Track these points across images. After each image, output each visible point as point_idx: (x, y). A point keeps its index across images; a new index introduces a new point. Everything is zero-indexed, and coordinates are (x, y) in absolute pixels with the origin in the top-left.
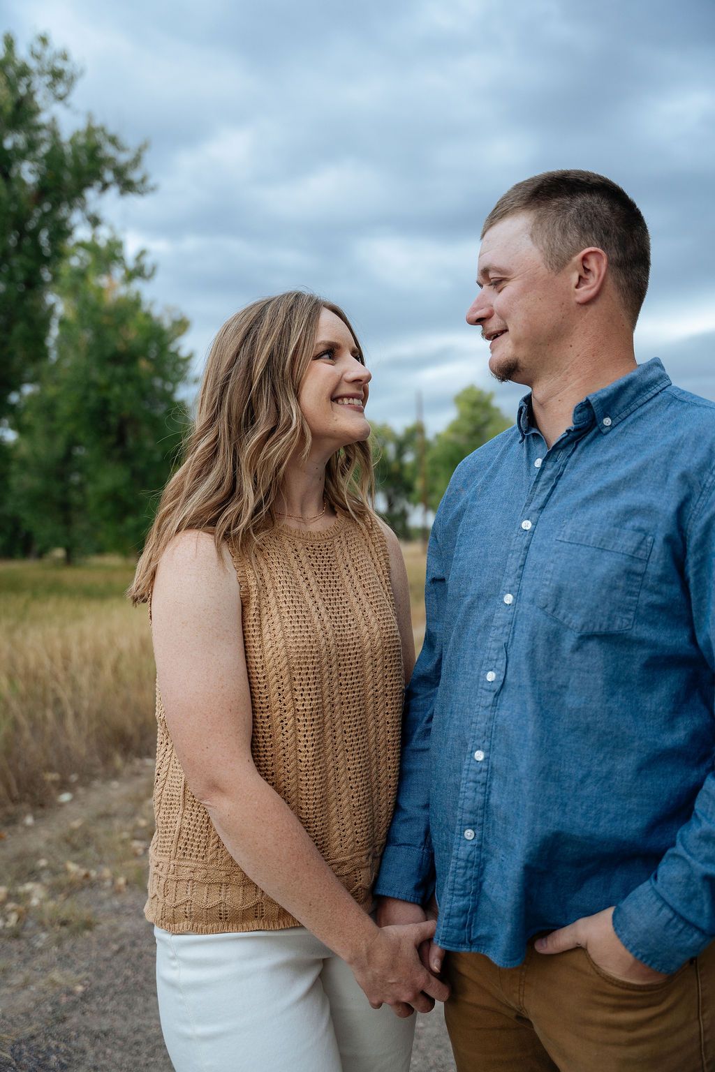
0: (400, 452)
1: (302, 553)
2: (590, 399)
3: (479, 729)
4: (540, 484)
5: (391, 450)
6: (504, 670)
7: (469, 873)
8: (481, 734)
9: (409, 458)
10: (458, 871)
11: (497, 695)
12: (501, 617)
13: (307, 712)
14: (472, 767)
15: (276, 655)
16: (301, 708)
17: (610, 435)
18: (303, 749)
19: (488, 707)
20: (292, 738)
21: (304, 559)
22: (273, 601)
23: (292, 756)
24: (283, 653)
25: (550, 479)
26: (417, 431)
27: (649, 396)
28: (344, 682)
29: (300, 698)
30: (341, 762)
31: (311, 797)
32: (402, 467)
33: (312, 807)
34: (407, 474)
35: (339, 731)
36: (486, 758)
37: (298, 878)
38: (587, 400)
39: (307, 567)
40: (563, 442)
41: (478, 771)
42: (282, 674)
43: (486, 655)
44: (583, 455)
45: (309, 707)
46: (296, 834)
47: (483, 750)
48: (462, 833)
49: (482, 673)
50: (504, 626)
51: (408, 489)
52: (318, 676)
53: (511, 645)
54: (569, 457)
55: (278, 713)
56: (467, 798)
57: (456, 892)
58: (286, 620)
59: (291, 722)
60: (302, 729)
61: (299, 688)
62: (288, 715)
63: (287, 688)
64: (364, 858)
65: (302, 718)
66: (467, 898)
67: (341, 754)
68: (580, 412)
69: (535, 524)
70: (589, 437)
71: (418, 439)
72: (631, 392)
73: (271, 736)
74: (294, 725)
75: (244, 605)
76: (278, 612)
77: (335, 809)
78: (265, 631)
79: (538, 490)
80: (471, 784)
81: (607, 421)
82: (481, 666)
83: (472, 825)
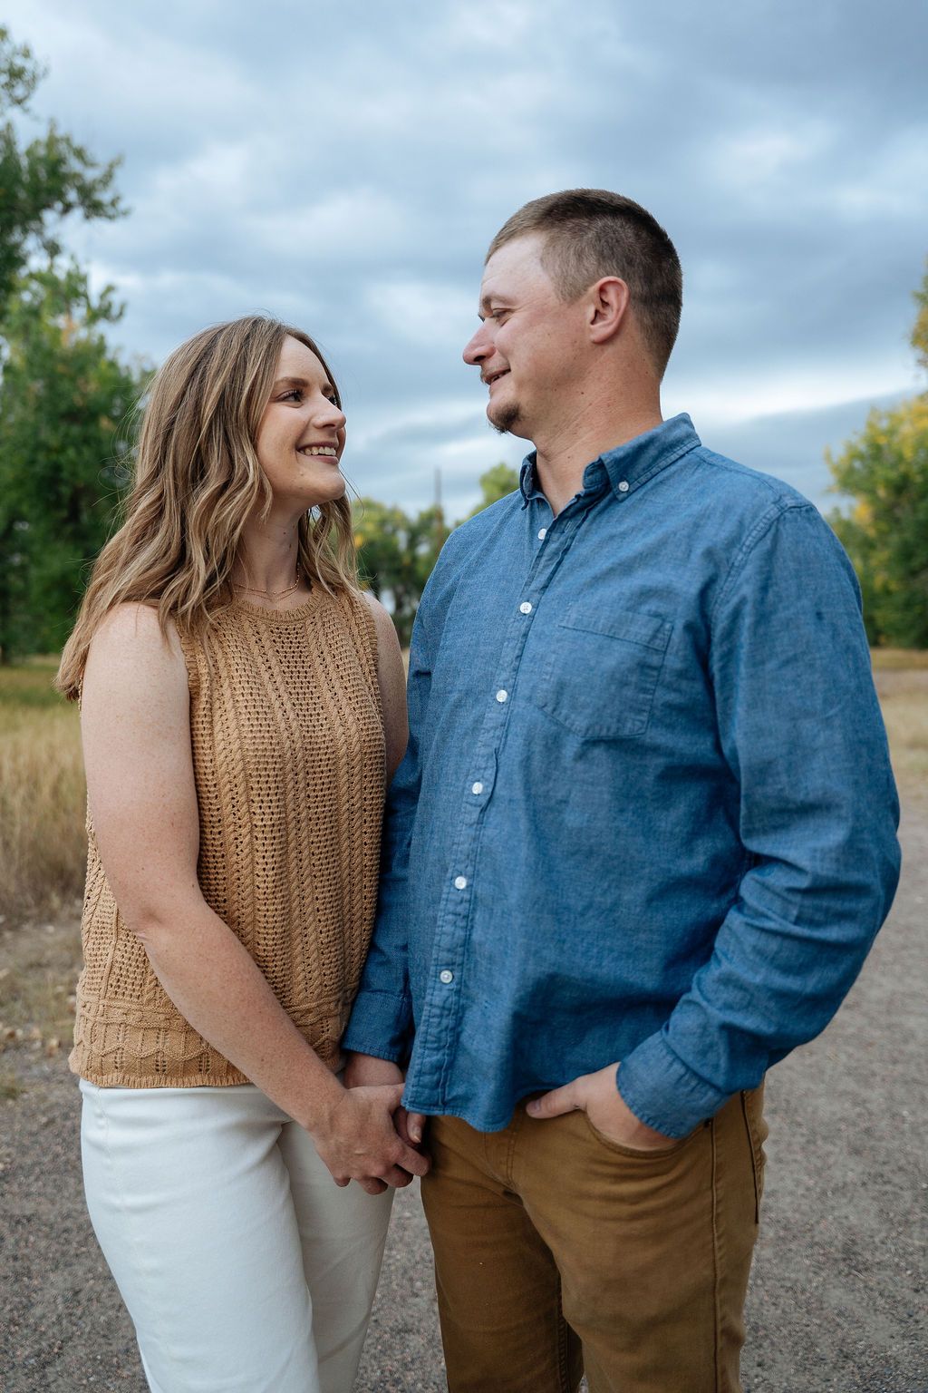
0: (413, 542)
1: (265, 636)
2: (603, 458)
3: (461, 852)
4: (544, 559)
5: (402, 539)
6: (492, 779)
8: (463, 857)
9: (423, 550)
10: (431, 1020)
11: (483, 810)
12: (492, 717)
13: (267, 829)
14: (451, 897)
15: (229, 759)
16: (260, 823)
17: (627, 503)
18: (261, 873)
19: (471, 825)
20: (248, 860)
21: (267, 644)
22: (228, 693)
23: (248, 881)
24: (238, 757)
25: (556, 553)
26: (435, 516)
27: (673, 457)
28: (312, 794)
29: (258, 811)
30: (308, 890)
31: (271, 931)
32: (415, 559)
33: (271, 943)
34: (421, 569)
35: (306, 852)
36: (469, 886)
37: (248, 1028)
38: (600, 460)
39: (270, 653)
40: (572, 510)
41: (459, 899)
42: (236, 781)
43: (473, 764)
44: (594, 526)
45: (269, 823)
46: (247, 976)
47: (466, 876)
48: (437, 975)
49: (468, 784)
50: (496, 728)
52: (281, 785)
53: (503, 751)
54: (579, 527)
55: (232, 828)
56: (444, 934)
57: (429, 1045)
58: (243, 716)
59: (247, 839)
60: (261, 848)
61: (257, 799)
62: (244, 831)
63: (243, 799)
64: (332, 1006)
65: (260, 835)
66: (441, 1052)
67: (308, 880)
68: (591, 473)
69: (536, 607)
70: (602, 505)
71: (435, 525)
72: (652, 452)
73: (223, 856)
74: (251, 843)
75: (193, 697)
76: (234, 707)
77: (300, 946)
78: (217, 729)
79: (541, 566)
80: (450, 917)
81: (624, 486)
82: (467, 776)
83: (450, 965)
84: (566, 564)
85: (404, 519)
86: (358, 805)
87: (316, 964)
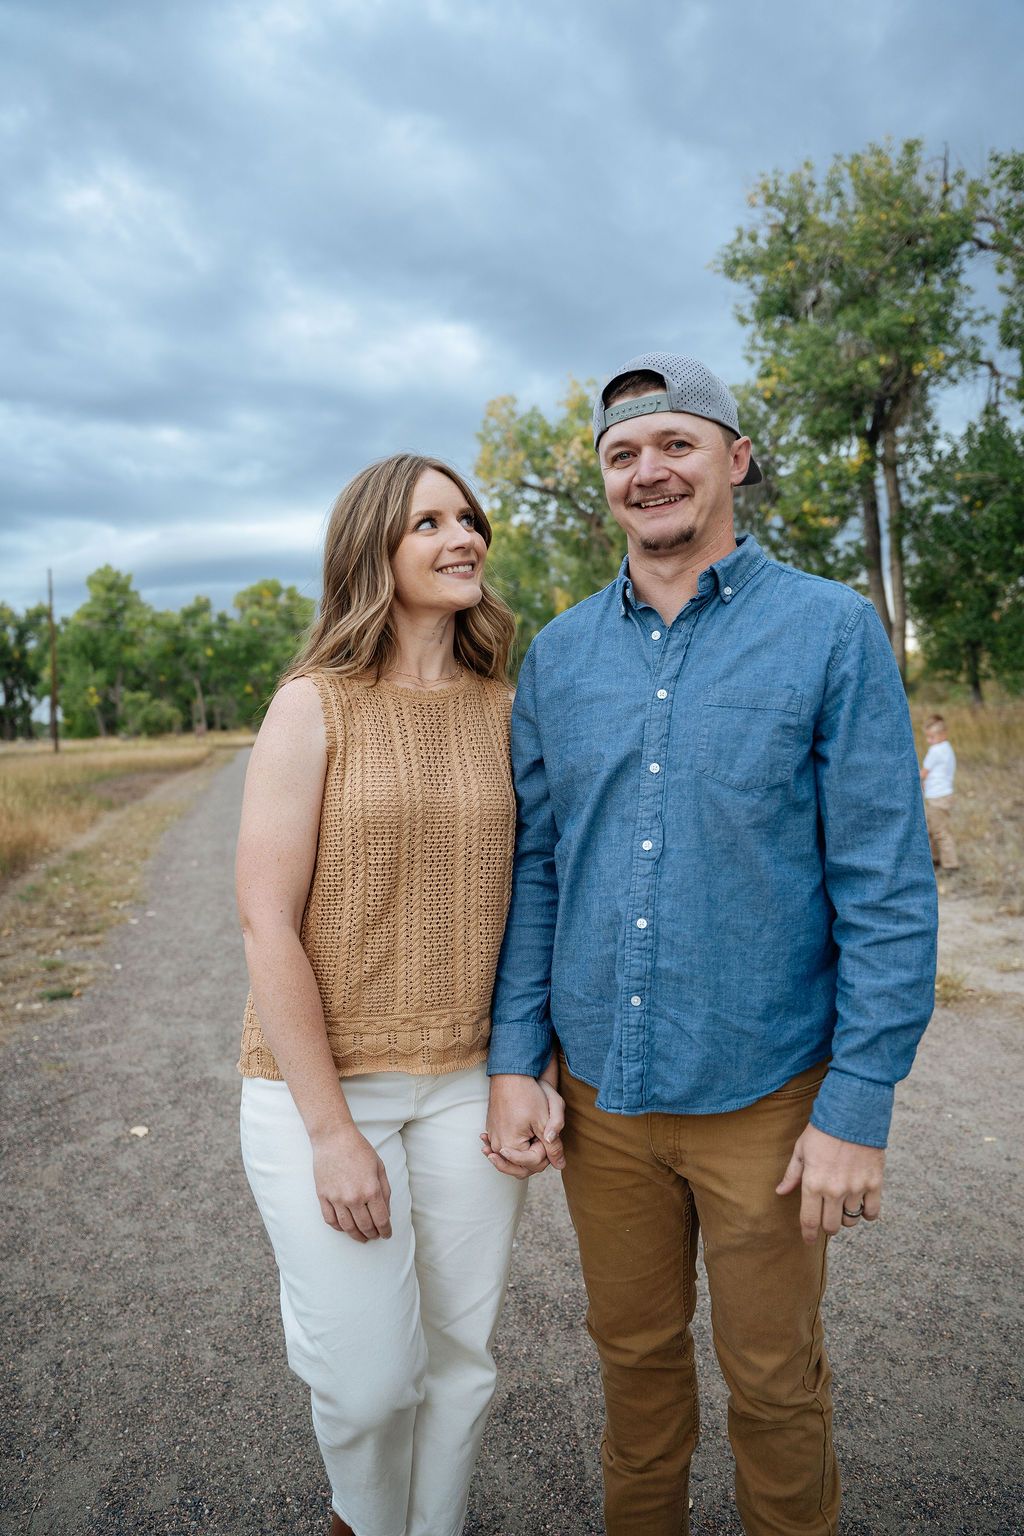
0: (21, 638)
1: (405, 711)
2: (714, 567)
3: (638, 898)
4: (668, 654)
5: (11, 633)
6: (661, 837)
7: (641, 1037)
8: (641, 902)
9: (32, 645)
10: (630, 1038)
11: (657, 862)
12: (648, 786)
13: (379, 867)
14: (634, 935)
15: (353, 809)
16: (373, 862)
17: (733, 604)
19: (646, 876)
20: (361, 892)
21: (407, 717)
22: (359, 756)
23: (360, 910)
24: (359, 807)
25: (678, 648)
26: (39, 615)
27: (758, 568)
28: (429, 840)
29: (373, 852)
30: (416, 920)
31: (377, 951)
32: (24, 654)
33: (377, 960)
34: (31, 663)
35: (417, 889)
36: (650, 927)
38: (712, 568)
39: (408, 725)
40: (687, 612)
41: (643, 937)
42: (357, 827)
43: (638, 825)
44: (709, 625)
45: (381, 862)
47: (645, 917)
48: (628, 1001)
49: (636, 843)
50: (655, 795)
51: (33, 679)
52: (395, 831)
53: (666, 813)
54: (694, 626)
55: (351, 866)
56: (633, 966)
57: (631, 1059)
58: (369, 775)
59: (361, 876)
60: (373, 883)
61: (373, 842)
62: (360, 868)
63: (361, 841)
65: (373, 872)
66: (641, 1062)
67: (417, 912)
68: (704, 580)
69: (671, 692)
70: (712, 607)
71: (44, 621)
72: (745, 563)
73: (342, 890)
74: (364, 878)
75: (329, 760)
76: (362, 767)
78: (347, 784)
79: (667, 659)
80: (637, 952)
81: (728, 591)
82: (634, 836)
83: (639, 992)
84: (693, 656)
85: (12, 616)
86: (475, 853)
87: (417, 983)
